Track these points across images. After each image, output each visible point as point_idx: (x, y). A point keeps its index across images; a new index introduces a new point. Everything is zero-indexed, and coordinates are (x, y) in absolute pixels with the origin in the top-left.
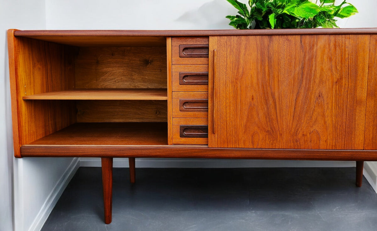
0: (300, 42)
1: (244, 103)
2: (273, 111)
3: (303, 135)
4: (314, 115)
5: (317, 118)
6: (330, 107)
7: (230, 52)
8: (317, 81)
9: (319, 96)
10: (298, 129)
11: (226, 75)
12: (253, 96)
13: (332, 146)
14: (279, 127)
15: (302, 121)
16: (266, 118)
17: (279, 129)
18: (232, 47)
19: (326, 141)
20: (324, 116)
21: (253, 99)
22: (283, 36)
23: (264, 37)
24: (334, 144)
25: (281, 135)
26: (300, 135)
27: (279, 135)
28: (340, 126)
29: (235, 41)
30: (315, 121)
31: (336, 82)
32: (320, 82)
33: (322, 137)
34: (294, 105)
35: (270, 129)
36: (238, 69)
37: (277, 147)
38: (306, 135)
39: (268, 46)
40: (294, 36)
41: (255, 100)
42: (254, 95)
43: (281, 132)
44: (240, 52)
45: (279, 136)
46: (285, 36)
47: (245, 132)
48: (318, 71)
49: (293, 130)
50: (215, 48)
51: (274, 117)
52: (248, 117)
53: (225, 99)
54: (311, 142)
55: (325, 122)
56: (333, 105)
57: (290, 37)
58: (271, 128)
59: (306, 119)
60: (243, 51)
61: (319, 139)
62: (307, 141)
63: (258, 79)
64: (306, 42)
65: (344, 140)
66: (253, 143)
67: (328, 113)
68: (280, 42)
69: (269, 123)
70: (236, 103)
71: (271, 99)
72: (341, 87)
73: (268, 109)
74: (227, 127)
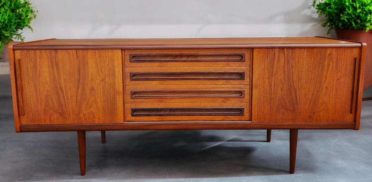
0: (76, 54)
1: (42, 94)
2: (62, 99)
3: (84, 115)
4: (90, 101)
5: (91, 103)
6: (99, 96)
7: (30, 60)
8: (90, 79)
9: (92, 89)
10: (80, 111)
11: (28, 76)
12: (48, 90)
13: (103, 121)
14: (67, 110)
15: (82, 106)
16: (58, 104)
18: (31, 57)
19: (99, 118)
20: (96, 102)
21: (48, 92)
22: (64, 50)
23: (52, 50)
24: (104, 120)
26: (82, 115)
28: (107, 108)
29: (32, 53)
30: (91, 106)
31: (102, 80)
32: (91, 80)
33: (96, 116)
34: (76, 96)
35: (61, 111)
36: (36, 72)
37: (67, 123)
38: (86, 115)
39: (55, 56)
40: (72, 50)
41: (49, 92)
42: (49, 89)
43: (69, 113)
44: (36, 60)
45: (68, 116)
46: (66, 50)
47: (44, 113)
48: (90, 73)
49: (77, 112)
50: (19, 57)
51: (63, 103)
52: (46, 104)
53: (29, 92)
54: (89, 119)
55: (97, 106)
56: (102, 95)
57: (69, 51)
58: (62, 111)
59: (84, 104)
60: (38, 60)
61: (94, 117)
62: (86, 118)
63: (50, 79)
64: (80, 54)
65: (110, 117)
66: (50, 120)
67: (98, 100)
68: (63, 54)
69: (60, 108)
70: (37, 95)
71: (60, 91)
72: (105, 83)
73: (59, 98)
74: (32, 111)
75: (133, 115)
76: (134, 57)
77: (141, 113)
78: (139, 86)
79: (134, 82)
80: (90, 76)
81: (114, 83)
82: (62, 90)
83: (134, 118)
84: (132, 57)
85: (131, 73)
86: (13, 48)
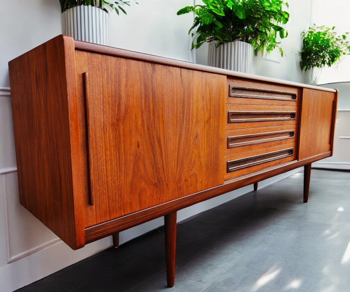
0: (180, 75)
1: (128, 152)
2: (159, 158)
3: (185, 180)
4: (193, 157)
6: (203, 147)
8: (194, 121)
9: (196, 136)
10: (181, 175)
11: (103, 115)
12: (138, 142)
14: (165, 177)
15: (184, 165)
16: (153, 168)
17: (165, 179)
18: (110, 72)
19: (201, 182)
20: (199, 157)
21: (138, 146)
23: (147, 64)
24: (207, 184)
25: (167, 185)
26: (183, 182)
27: (165, 186)
28: (210, 165)
29: (113, 64)
30: (194, 164)
31: (207, 122)
32: (196, 122)
33: (198, 179)
34: (177, 149)
36: (119, 105)
38: (188, 180)
39: (152, 77)
40: (175, 68)
41: (141, 146)
42: (140, 141)
43: (167, 182)
44: (120, 81)
45: (165, 188)
46: (167, 67)
47: (131, 192)
48: (195, 110)
49: (177, 178)
51: (160, 166)
52: (134, 171)
53: (104, 150)
54: (191, 186)
55: (201, 163)
56: (206, 145)
58: (158, 180)
59: (187, 163)
61: (197, 181)
62: (188, 185)
63: (143, 120)
64: (185, 76)
65: (212, 178)
67: (202, 154)
68: (163, 74)
69: (156, 174)
70: (119, 155)
71: (156, 144)
72: (210, 126)
73: (154, 156)
74: (108, 191)
75: (227, 172)
79: (230, 125)
80: (195, 115)
81: (219, 126)
82: (159, 143)
83: (229, 175)
84: (231, 89)
85: (228, 113)
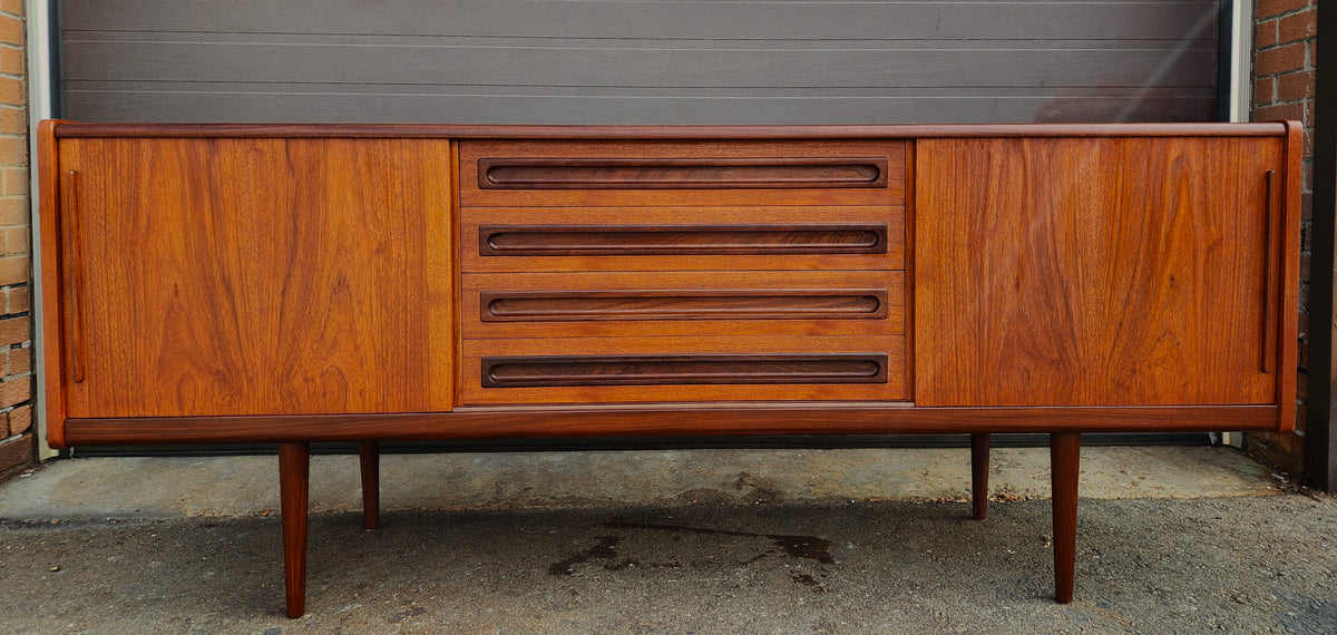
0: (284, 154)
1: (154, 302)
2: (228, 321)
3: (306, 379)
4: (330, 329)
5: (336, 339)
6: (366, 310)
7: (114, 177)
8: (332, 248)
9: (339, 284)
10: (292, 366)
11: (105, 235)
12: (176, 286)
13: (377, 403)
14: (244, 361)
15: (302, 345)
16: (212, 339)
17: (245, 367)
18: (118, 164)
19: (360, 392)
20: (352, 331)
21: (176, 292)
22: (242, 141)
23: (197, 141)
24: (380, 400)
25: (250, 381)
26: (298, 381)
27: (245, 382)
28: (393, 355)
29: (125, 150)
30: (333, 346)
31: (377, 251)
32: (338, 251)
33: (350, 385)
34: (279, 308)
35: (222, 367)
36: (136, 218)
37: (241, 412)
38: (313, 380)
39: (209, 163)
40: (270, 141)
41: (181, 296)
42: (180, 283)
43: (250, 374)
44: (138, 177)
45: (245, 386)
46: (249, 142)
47: (158, 377)
48: (333, 225)
49: (280, 370)
50: (76, 165)
51: (232, 337)
52: (166, 338)
53: (105, 294)
54: (324, 395)
55: (357, 348)
56: (374, 305)
57: (260, 144)
58: (225, 364)
59: (309, 340)
60: (145, 175)
61: (345, 388)
62: (315, 393)
63: (187, 245)
64: (300, 154)
65: (403, 388)
66: (180, 402)
67: (361, 325)
68: (237, 155)
69: (219, 353)
70: (134, 305)
71: (221, 290)
72: (388, 261)
73: (215, 316)
74: (112, 364)
75: (486, 385)
76: (493, 169)
77: (518, 377)
78: (511, 276)
79: (492, 261)
80: (334, 234)
81: (422, 261)
82: (228, 288)
83: (490, 394)
84: (485, 168)
85: (481, 229)
86: (55, 131)
